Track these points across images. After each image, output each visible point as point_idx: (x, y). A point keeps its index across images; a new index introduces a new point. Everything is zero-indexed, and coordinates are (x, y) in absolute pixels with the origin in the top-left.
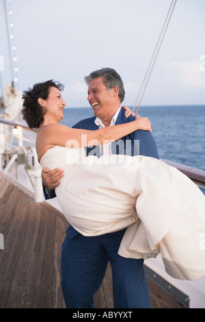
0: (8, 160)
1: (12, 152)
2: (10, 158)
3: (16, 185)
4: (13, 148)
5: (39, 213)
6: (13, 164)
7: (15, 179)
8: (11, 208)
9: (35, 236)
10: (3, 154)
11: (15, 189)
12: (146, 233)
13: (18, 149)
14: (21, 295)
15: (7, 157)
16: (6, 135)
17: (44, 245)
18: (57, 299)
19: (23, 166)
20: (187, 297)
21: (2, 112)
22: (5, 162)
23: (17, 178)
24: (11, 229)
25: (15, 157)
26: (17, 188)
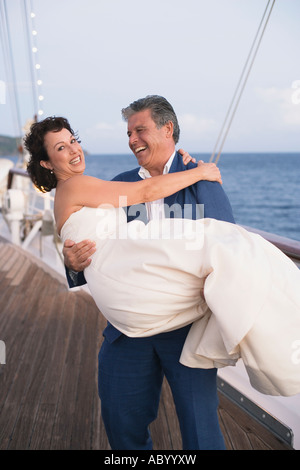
0: (28, 229)
1: (35, 218)
2: (32, 227)
3: (40, 265)
4: (35, 212)
5: (74, 307)
6: (36, 235)
7: (38, 257)
8: (32, 299)
9: (68, 340)
10: (21, 221)
11: (39, 271)
12: (220, 331)
13: (43, 213)
14: (46, 425)
15: (28, 225)
16: (27, 193)
17: (80, 353)
18: (98, 432)
19: (49, 239)
20: (289, 431)
21: (20, 159)
22: (25, 232)
23: (41, 256)
24: (32, 330)
25: (38, 225)
26: (42, 270)
